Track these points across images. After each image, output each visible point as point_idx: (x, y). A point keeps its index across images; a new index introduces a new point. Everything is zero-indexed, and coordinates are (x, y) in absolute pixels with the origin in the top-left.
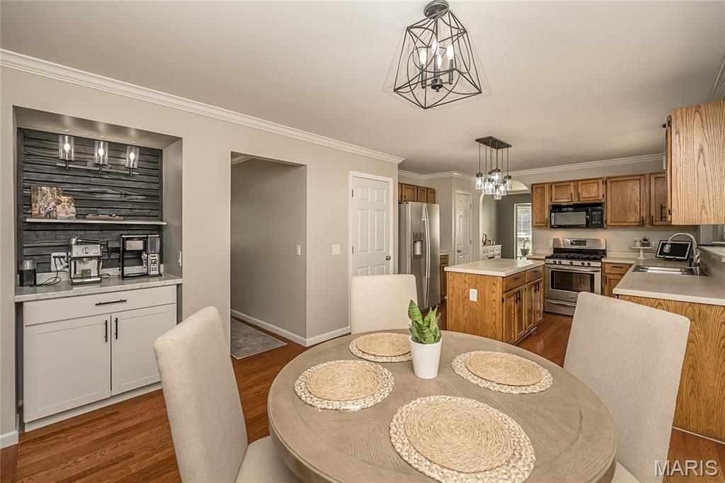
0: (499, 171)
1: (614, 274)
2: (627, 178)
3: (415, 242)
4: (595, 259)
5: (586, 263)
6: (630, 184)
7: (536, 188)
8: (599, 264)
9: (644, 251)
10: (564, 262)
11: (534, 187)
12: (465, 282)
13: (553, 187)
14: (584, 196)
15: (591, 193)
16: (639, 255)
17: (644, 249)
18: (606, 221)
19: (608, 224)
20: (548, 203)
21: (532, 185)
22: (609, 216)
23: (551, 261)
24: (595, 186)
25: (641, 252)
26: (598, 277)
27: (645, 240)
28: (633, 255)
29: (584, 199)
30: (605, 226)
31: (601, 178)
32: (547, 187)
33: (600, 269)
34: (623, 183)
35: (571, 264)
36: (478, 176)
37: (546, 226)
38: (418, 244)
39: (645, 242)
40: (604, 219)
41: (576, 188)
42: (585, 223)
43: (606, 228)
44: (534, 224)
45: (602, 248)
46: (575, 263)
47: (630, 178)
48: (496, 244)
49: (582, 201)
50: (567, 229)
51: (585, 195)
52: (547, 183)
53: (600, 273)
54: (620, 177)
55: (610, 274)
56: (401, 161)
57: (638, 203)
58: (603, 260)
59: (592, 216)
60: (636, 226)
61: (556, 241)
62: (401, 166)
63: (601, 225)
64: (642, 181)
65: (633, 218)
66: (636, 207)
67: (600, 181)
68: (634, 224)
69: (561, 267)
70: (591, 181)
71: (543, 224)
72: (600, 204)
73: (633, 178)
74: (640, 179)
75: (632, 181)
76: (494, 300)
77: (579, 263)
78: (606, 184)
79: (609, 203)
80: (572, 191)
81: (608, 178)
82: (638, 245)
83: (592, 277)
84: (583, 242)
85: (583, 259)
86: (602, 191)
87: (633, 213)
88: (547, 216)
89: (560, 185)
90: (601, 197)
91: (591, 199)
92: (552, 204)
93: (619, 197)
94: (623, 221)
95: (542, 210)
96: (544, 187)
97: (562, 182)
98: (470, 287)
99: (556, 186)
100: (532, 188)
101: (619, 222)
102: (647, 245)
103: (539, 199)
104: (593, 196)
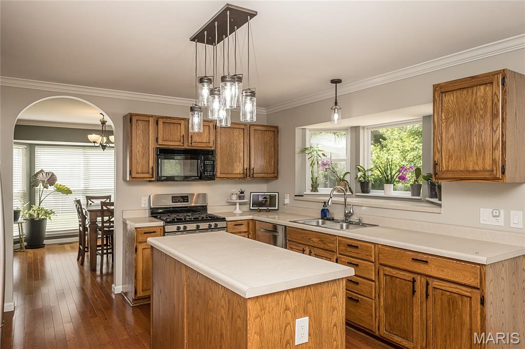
2: (235, 126)
5: (213, 224)
6: (236, 133)
7: (137, 121)
8: (225, 224)
9: (240, 204)
12: (288, 308)
13: (160, 123)
14: (194, 140)
15: (202, 138)
16: (235, 210)
17: (240, 202)
18: (216, 172)
19: (218, 175)
20: (152, 146)
22: (219, 167)
23: (174, 227)
24: (207, 129)
25: (238, 205)
27: (242, 193)
30: (215, 178)
31: (211, 121)
32: (152, 121)
35: (198, 228)
39: (241, 196)
40: (215, 169)
41: (187, 129)
42: (196, 175)
43: (216, 181)
44: (133, 176)
46: (202, 226)
49: (195, 146)
51: (196, 139)
52: (152, 116)
57: (241, 154)
59: (204, 166)
60: (240, 178)
63: (212, 177)
66: (241, 159)
68: (239, 176)
71: (147, 175)
73: (239, 126)
74: (244, 129)
75: (237, 130)
77: (206, 225)
78: (216, 128)
79: (219, 151)
80: (184, 133)
82: (234, 198)
84: (185, 198)
86: (212, 137)
87: (239, 164)
88: (152, 164)
90: (211, 144)
91: (203, 145)
92: (158, 146)
93: (227, 145)
94: (230, 172)
95: (146, 154)
96: (149, 121)
97: (170, 118)
98: (295, 317)
99: (163, 122)
100: (130, 119)
101: (226, 174)
102: (243, 198)
103: (141, 137)
104: (205, 141)
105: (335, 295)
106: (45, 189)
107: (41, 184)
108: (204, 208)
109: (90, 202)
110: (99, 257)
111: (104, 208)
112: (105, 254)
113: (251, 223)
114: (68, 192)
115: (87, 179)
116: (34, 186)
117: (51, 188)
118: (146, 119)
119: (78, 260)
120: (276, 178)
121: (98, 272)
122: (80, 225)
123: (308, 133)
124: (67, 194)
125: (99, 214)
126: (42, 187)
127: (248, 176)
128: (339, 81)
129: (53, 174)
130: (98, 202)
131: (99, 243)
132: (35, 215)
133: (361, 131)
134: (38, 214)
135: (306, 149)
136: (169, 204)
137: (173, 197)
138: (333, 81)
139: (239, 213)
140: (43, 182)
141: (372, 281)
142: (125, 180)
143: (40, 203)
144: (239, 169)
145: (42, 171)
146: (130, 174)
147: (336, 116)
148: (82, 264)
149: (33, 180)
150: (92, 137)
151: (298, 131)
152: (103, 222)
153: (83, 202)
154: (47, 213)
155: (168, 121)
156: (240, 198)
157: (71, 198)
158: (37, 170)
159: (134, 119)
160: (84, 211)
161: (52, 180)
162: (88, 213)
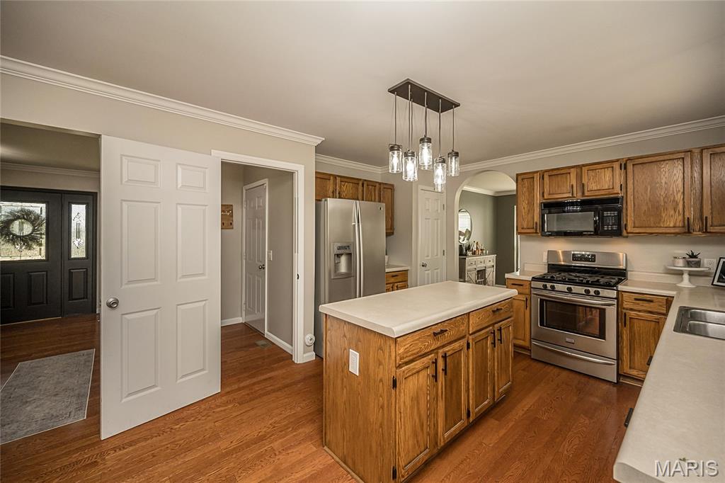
0: (429, 140)
1: (640, 311)
2: (662, 158)
3: (339, 256)
4: (608, 286)
5: (592, 290)
6: (666, 167)
7: (523, 179)
8: (613, 294)
9: (691, 274)
10: (559, 287)
11: (520, 178)
13: (546, 176)
14: (590, 188)
15: (602, 184)
17: (690, 271)
18: (626, 225)
19: (629, 230)
20: (538, 200)
21: (517, 175)
22: (630, 219)
23: (540, 285)
24: (608, 173)
25: (685, 276)
26: (611, 314)
27: (692, 256)
28: (671, 279)
30: (624, 233)
31: (617, 160)
32: (537, 177)
33: (615, 302)
34: (654, 167)
35: (570, 289)
37: (536, 233)
38: (343, 259)
39: (692, 260)
40: (623, 223)
41: (579, 177)
42: (592, 229)
43: (627, 237)
44: (519, 231)
45: (621, 267)
46: (576, 289)
47: (666, 157)
48: (489, 255)
49: (589, 195)
50: (569, 238)
51: (593, 186)
52: (537, 172)
53: (615, 308)
54: (648, 156)
55: (631, 310)
56: (319, 142)
57: (679, 197)
58: (620, 287)
59: (602, 218)
60: (676, 234)
61: (552, 254)
62: (319, 149)
63: (618, 232)
64: (688, 161)
65: (672, 220)
66: (677, 204)
67: (616, 166)
68: (673, 231)
69: (553, 294)
70: (600, 166)
71: (531, 231)
72: (616, 200)
73: (671, 157)
74: (683, 159)
75: (670, 162)
76: (381, 380)
77: (581, 290)
78: (625, 168)
79: (630, 198)
80: (574, 182)
81: (629, 159)
82: (680, 264)
83: (602, 312)
84: (593, 258)
85: (587, 284)
86: (619, 180)
87: (672, 212)
88: (537, 219)
89: (556, 174)
90: (617, 189)
91: (603, 192)
92: (544, 201)
93: (646, 187)
94: (652, 225)
95: (531, 210)
96: (533, 178)
97: (558, 169)
99: (549, 176)
101: (646, 227)
103: (527, 194)
104: (607, 187)
105: (381, 348)
118: (531, 176)
139: (689, 288)
146: (517, 230)
155: (555, 172)
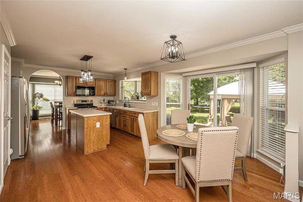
12: (94, 120)
13: (77, 79)
16: (102, 105)
19: (96, 94)
20: (74, 85)
22: (96, 92)
25: (103, 104)
27: (104, 100)
29: (89, 85)
34: (100, 81)
36: (82, 71)
42: (89, 94)
54: (99, 79)
56: (13, 46)
60: (103, 95)
64: (105, 81)
66: (103, 89)
71: (73, 94)
72: (93, 87)
75: (102, 81)
76: (107, 125)
79: (96, 87)
81: (96, 79)
82: (102, 101)
84: (86, 101)
88: (74, 91)
92: (76, 86)
93: (99, 85)
94: (100, 93)
95: (72, 88)
98: (96, 122)
100: (67, 77)
102: (105, 101)
103: (71, 83)
104: (92, 84)
105: (107, 118)
106: (39, 99)
107: (37, 98)
108: (92, 104)
109: (56, 104)
110: (58, 121)
111: (60, 105)
112: (61, 120)
113: (106, 108)
114: (48, 100)
115: (55, 96)
116: (34, 98)
117: (41, 99)
118: (73, 77)
119: (51, 122)
120: (115, 95)
121: (58, 126)
122: (52, 111)
123: (123, 82)
124: (47, 101)
125: (58, 107)
126: (38, 99)
127: (105, 95)
128: (127, 69)
129: (42, 94)
130: (58, 103)
131: (58, 117)
132: (35, 108)
133: (137, 82)
134: (36, 108)
135: (123, 87)
136: (80, 103)
137: (82, 101)
138: (125, 69)
139: (103, 106)
140: (38, 97)
141: (128, 120)
142: (66, 95)
143: (37, 104)
144: (103, 93)
145: (38, 93)
146: (67, 94)
147: (125, 78)
148: (53, 123)
149: (34, 96)
150: (56, 82)
151: (120, 82)
152: (60, 110)
153: (53, 103)
154: (40, 108)
156: (104, 101)
157: (49, 102)
158: (36, 93)
159: (68, 77)
160: (53, 106)
161: (41, 96)
162: (55, 106)
